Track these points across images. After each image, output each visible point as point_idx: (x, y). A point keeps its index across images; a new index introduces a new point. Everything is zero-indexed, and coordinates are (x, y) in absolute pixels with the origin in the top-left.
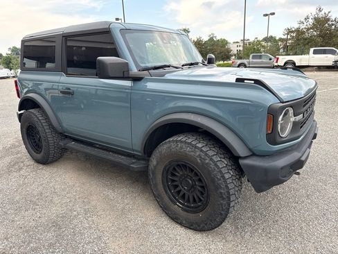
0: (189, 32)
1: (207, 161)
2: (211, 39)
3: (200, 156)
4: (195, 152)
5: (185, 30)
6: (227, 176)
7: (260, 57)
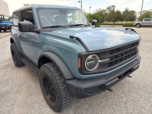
0: (115, 7)
1: (53, 79)
2: (126, 11)
3: (51, 75)
4: (49, 73)
5: (113, 6)
6: (61, 88)
7: (149, 20)
